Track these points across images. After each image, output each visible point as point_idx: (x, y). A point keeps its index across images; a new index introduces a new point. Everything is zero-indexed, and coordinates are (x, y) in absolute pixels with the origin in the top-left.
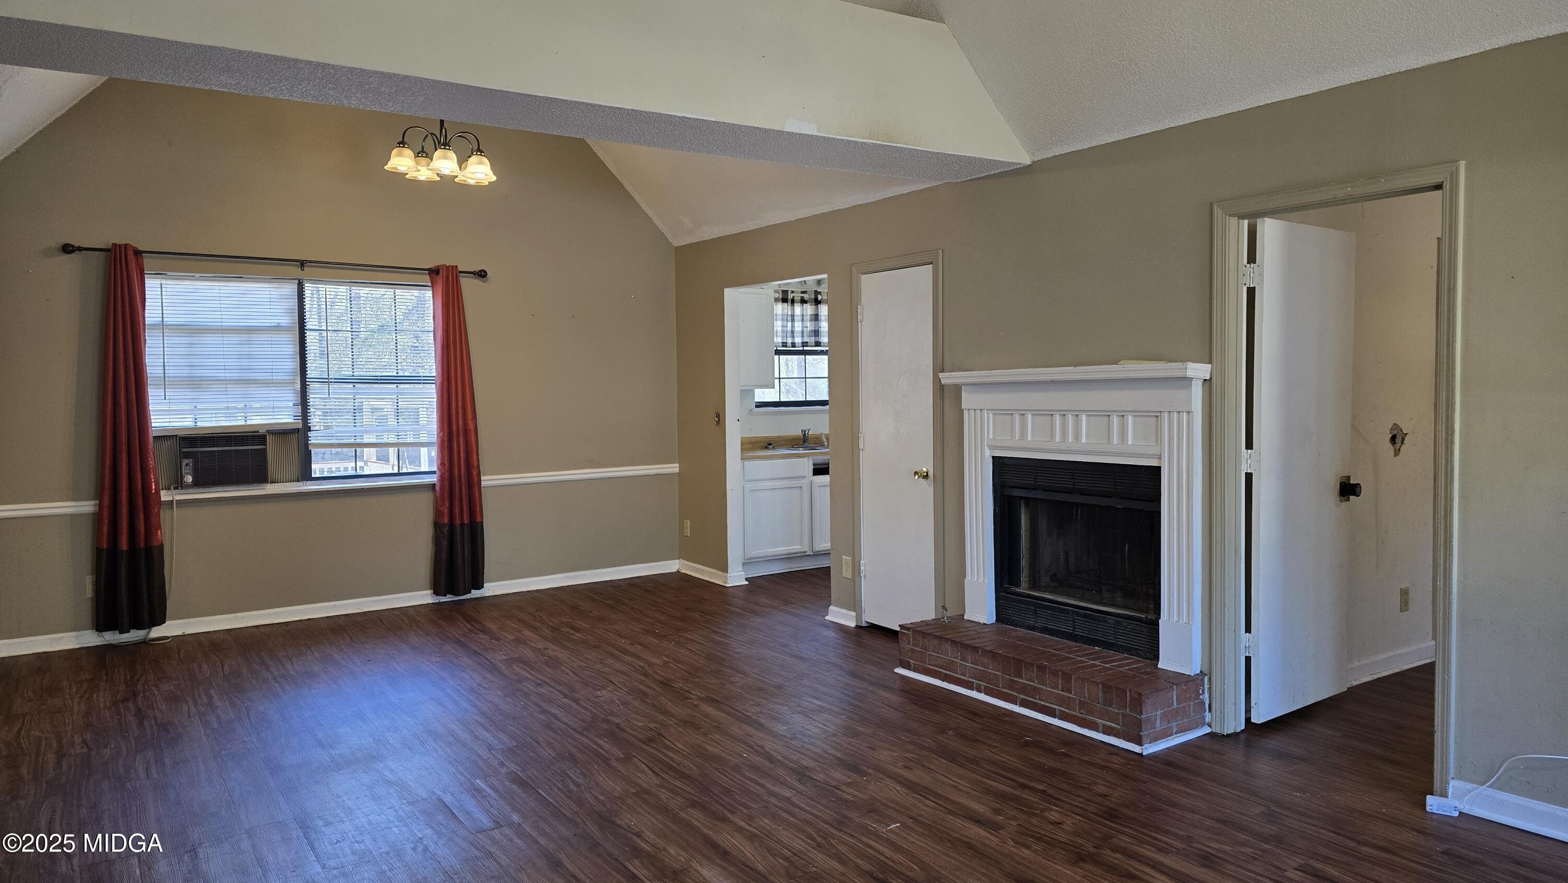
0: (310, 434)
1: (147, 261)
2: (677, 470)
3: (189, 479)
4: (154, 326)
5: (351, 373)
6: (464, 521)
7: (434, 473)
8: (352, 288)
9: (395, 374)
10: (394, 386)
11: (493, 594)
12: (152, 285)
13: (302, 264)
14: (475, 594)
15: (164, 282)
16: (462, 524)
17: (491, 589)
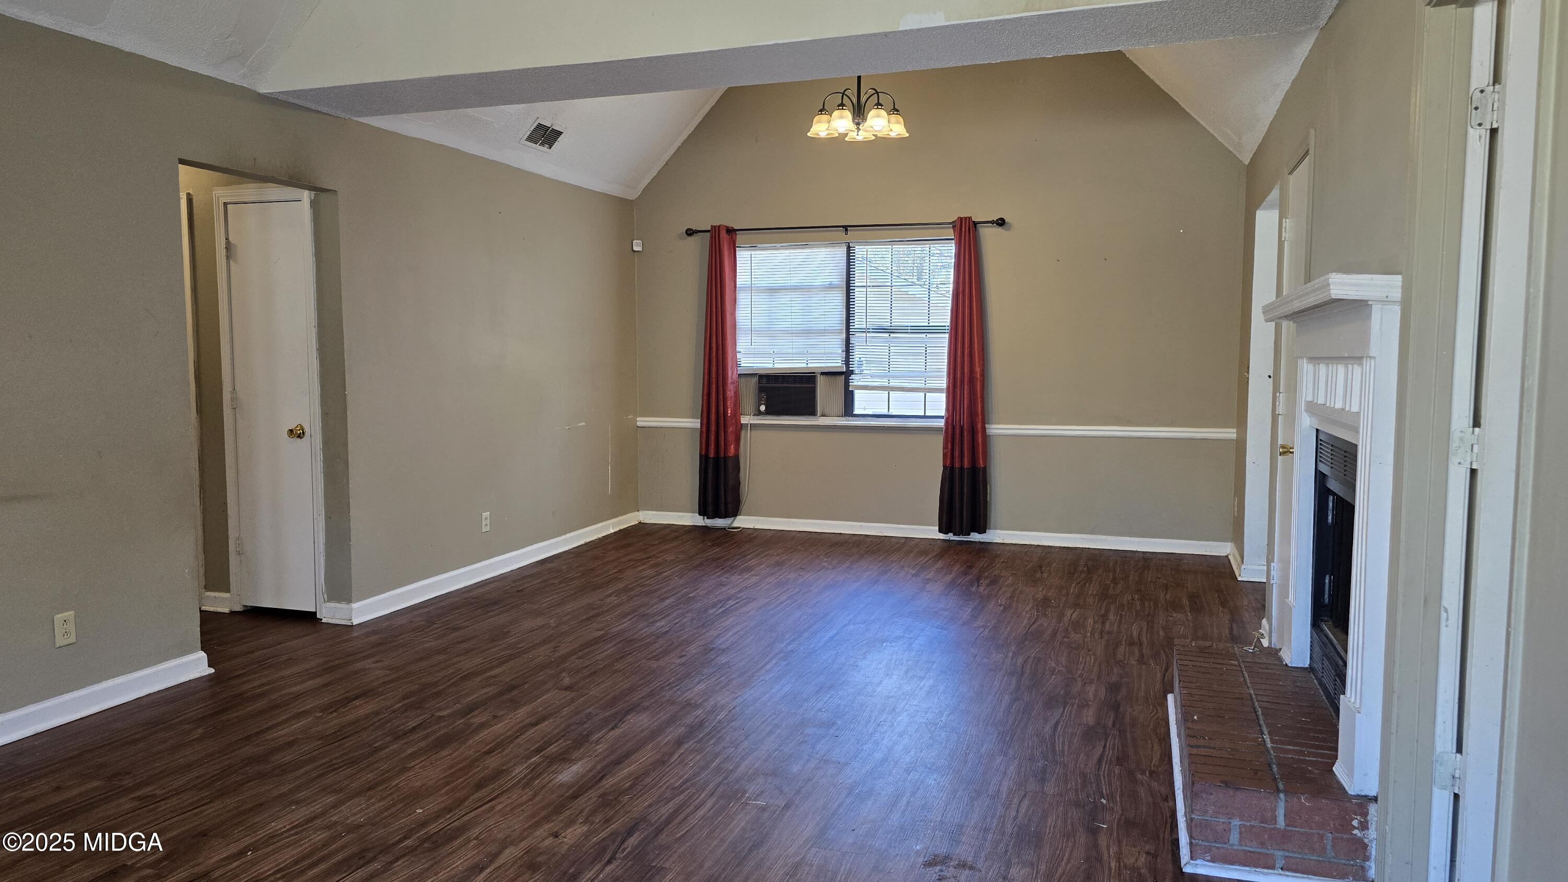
0: (853, 377)
1: (740, 237)
2: (1234, 436)
3: (763, 408)
4: (744, 288)
5: (889, 324)
6: (964, 465)
7: (942, 417)
8: (894, 246)
9: (927, 324)
10: (924, 335)
11: (1001, 541)
12: (743, 256)
13: (846, 228)
14: (975, 537)
15: (753, 253)
16: (962, 468)
17: (997, 535)
